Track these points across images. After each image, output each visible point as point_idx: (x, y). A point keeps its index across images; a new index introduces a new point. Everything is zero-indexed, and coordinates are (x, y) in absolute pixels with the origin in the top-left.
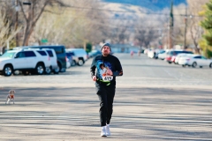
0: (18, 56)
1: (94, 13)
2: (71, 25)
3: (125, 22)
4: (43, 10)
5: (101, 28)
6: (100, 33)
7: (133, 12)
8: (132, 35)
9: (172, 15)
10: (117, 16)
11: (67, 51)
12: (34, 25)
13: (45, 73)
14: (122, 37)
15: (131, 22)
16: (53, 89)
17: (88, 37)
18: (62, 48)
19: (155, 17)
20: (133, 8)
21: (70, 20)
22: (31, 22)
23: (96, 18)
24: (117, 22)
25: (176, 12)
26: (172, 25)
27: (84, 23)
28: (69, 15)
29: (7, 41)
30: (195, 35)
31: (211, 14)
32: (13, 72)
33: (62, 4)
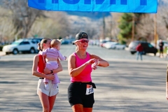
0: (21, 44)
1: (63, 21)
2: (51, 27)
3: (80, 26)
4: (35, 20)
5: (66, 29)
6: (66, 32)
7: (84, 20)
9: (104, 22)
10: (75, 23)
12: (30, 27)
15: (83, 26)
19: (96, 23)
20: (85, 18)
21: (50, 25)
23: (64, 24)
26: (104, 27)
27: (57, 26)
28: (49, 22)
29: (16, 37)
30: (116, 32)
31: (124, 21)
32: (18, 52)
33: (45, 17)
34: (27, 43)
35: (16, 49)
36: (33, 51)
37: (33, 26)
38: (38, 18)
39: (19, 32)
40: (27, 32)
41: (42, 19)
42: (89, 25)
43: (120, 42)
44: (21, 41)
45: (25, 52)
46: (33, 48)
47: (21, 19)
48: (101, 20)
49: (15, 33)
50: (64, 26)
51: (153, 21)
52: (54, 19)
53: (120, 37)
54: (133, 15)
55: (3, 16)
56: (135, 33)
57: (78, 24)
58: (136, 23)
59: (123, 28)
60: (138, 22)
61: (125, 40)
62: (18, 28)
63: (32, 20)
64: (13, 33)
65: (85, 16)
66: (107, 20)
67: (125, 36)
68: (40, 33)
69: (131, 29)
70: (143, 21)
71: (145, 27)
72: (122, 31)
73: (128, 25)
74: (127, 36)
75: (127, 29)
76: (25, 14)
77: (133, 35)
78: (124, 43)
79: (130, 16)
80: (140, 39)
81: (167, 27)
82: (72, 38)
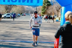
0: (7, 15)
2: (18, 10)
5: (24, 10)
8: (30, 12)
14: (28, 12)
16: (10, 21)
17: (21, 12)
19: (34, 8)
24: (27, 9)
25: (37, 8)
28: (18, 8)
30: (40, 12)
31: (43, 8)
32: (6, 18)
37: (12, 9)
38: (13, 6)
39: (7, 11)
40: (10, 11)
41: (15, 7)
48: (36, 7)
52: (19, 7)
54: (46, 6)
56: (47, 12)
57: (28, 9)
58: (47, 9)
59: (43, 10)
61: (43, 14)
62: (7, 9)
63: (12, 7)
64: (5, 11)
69: (45, 11)
70: (49, 8)
71: (50, 10)
73: (44, 10)
74: (44, 13)
77: (46, 13)
79: (45, 7)
80: (48, 14)
81: (57, 10)
82: (26, 13)
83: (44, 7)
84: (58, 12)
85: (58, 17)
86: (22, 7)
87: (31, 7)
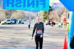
0: (7, 21)
1: (23, 13)
2: (18, 15)
3: (29, 15)
5: (24, 16)
6: (24, 17)
10: (27, 14)
11: (16, 20)
13: (12, 24)
14: (28, 18)
18: (16, 19)
20: (31, 12)
21: (18, 14)
22: (11, 15)
24: (27, 15)
27: (21, 15)
28: (18, 13)
29: (6, 18)
30: (41, 17)
31: (44, 13)
33: (16, 11)
34: (10, 20)
35: (5, 23)
36: (11, 23)
37: (12, 15)
38: (14, 12)
39: (7, 17)
40: (10, 17)
41: (15, 12)
42: (32, 14)
43: (43, 21)
44: (7, 20)
45: (9, 24)
46: (11, 22)
47: (8, 12)
48: (37, 13)
49: (6, 17)
50: (23, 15)
51: (54, 13)
52: (20, 12)
53: (43, 19)
55: (2, 11)
56: (48, 18)
57: (29, 14)
58: (48, 14)
59: (44, 16)
60: (49, 14)
61: (44, 20)
62: (7, 15)
63: (12, 13)
64: (5, 17)
65: (31, 11)
66: (39, 13)
67: (44, 18)
68: (15, 17)
69: (47, 16)
70: (51, 13)
71: (51, 16)
72: (44, 17)
73: (45, 15)
75: (45, 16)
76: (9, 10)
77: (47, 18)
78: (44, 21)
80: (50, 19)
81: (59, 16)
82: (26, 19)
83: (46, 13)
84: (60, 17)
85: (60, 22)
86: (23, 12)
87: (32, 13)
